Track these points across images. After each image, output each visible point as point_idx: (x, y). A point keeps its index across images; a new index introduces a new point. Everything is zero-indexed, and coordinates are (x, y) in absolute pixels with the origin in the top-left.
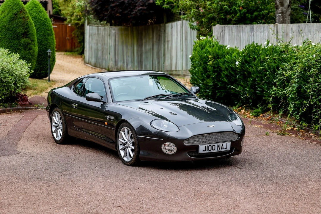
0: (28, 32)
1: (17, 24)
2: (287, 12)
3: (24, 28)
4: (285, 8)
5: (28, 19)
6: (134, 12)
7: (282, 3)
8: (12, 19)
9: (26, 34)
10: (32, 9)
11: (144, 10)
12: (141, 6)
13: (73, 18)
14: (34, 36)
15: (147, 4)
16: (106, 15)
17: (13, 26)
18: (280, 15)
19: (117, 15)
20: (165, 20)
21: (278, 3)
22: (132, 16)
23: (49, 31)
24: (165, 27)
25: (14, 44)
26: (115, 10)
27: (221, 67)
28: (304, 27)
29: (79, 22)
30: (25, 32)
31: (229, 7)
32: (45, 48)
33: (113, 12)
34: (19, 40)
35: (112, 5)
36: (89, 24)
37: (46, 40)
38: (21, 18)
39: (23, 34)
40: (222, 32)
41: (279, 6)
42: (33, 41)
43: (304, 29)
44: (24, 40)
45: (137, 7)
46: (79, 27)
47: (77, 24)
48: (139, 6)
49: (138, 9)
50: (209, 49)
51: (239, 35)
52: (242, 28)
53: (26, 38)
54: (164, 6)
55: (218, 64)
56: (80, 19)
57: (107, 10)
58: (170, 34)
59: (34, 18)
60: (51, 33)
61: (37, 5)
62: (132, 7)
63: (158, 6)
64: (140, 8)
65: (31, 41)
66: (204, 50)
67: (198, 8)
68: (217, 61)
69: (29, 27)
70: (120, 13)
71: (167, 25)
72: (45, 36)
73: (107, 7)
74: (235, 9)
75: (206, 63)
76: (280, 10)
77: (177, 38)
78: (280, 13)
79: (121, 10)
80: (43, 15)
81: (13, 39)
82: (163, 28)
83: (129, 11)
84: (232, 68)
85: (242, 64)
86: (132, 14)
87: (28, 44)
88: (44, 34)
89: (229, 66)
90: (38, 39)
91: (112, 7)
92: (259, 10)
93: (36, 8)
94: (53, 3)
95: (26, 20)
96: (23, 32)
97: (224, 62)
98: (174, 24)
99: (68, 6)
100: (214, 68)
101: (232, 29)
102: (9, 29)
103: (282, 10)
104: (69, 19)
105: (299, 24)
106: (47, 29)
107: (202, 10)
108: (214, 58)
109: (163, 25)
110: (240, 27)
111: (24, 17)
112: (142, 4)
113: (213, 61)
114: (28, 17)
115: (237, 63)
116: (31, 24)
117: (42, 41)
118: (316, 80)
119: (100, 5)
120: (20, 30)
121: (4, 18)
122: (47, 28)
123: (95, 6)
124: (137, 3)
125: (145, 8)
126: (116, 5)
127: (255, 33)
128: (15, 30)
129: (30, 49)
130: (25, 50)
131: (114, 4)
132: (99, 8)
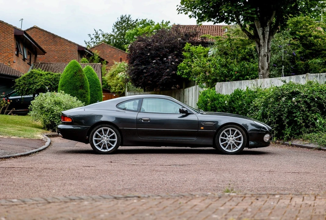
0: (83, 85)
1: (76, 80)
2: (266, 74)
3: (81, 83)
4: (265, 71)
5: (84, 76)
6: (161, 80)
7: (263, 67)
8: (73, 76)
9: (82, 87)
10: (87, 72)
11: (168, 78)
12: (166, 76)
13: (117, 88)
14: (88, 88)
15: (171, 74)
16: (141, 82)
17: (73, 81)
18: (262, 76)
19: (149, 82)
20: (184, 86)
21: (260, 67)
22: (160, 83)
23: (98, 87)
24: (184, 91)
25: (73, 93)
26: (147, 78)
27: (216, 106)
28: (274, 80)
29: (121, 91)
30: (82, 85)
31: (228, 72)
32: (95, 99)
33: (146, 80)
34: (77, 90)
35: (145, 75)
36: (128, 91)
37: (96, 94)
38: (79, 75)
39: (80, 86)
40: (221, 87)
41: (261, 69)
42: (87, 91)
43: (274, 81)
44: (80, 91)
45: (163, 77)
46: (121, 94)
47: (120, 92)
48: (165, 76)
49: (164, 78)
50: (208, 95)
51: (232, 88)
52: (234, 83)
53: (82, 89)
54: (183, 76)
55: (214, 105)
56: (122, 89)
57: (141, 79)
58: (187, 96)
59: (89, 78)
60: (100, 89)
61: (90, 70)
62: (159, 77)
63: (179, 75)
64: (166, 77)
65: (86, 91)
66: (205, 96)
67: (205, 73)
68: (214, 103)
69: (84, 82)
70: (151, 81)
71: (185, 90)
72: (96, 91)
73: (141, 76)
74: (232, 73)
75: (206, 105)
76: (261, 73)
77: (192, 99)
78: (261, 75)
79: (151, 79)
80: (95, 76)
81: (73, 90)
82: (182, 92)
83: (157, 79)
84: (224, 107)
85: (230, 103)
86: (160, 82)
87: (83, 94)
88: (94, 90)
89: (221, 106)
90: (91, 93)
91: (145, 77)
92: (249, 74)
93: (90, 71)
94: (103, 80)
95: (82, 77)
96: (80, 85)
97: (218, 103)
98: (190, 88)
99: (113, 79)
100: (212, 107)
101: (227, 85)
102: (70, 83)
103: (263, 72)
104: (114, 88)
105: (271, 78)
106: (97, 87)
107: (208, 74)
108: (212, 101)
109: (183, 90)
110: (233, 83)
111: (81, 75)
112: (167, 74)
113: (211, 103)
114: (84, 75)
115: (226, 102)
116: (86, 80)
117: (93, 95)
118: (273, 105)
119: (136, 75)
120: (78, 84)
121: (67, 75)
122: (97, 85)
123: (133, 75)
124: (163, 73)
125: (169, 77)
126: (148, 75)
127: (242, 86)
128: (75, 84)
129: (84, 97)
130: (81, 98)
131: (146, 74)
132: (135, 77)
